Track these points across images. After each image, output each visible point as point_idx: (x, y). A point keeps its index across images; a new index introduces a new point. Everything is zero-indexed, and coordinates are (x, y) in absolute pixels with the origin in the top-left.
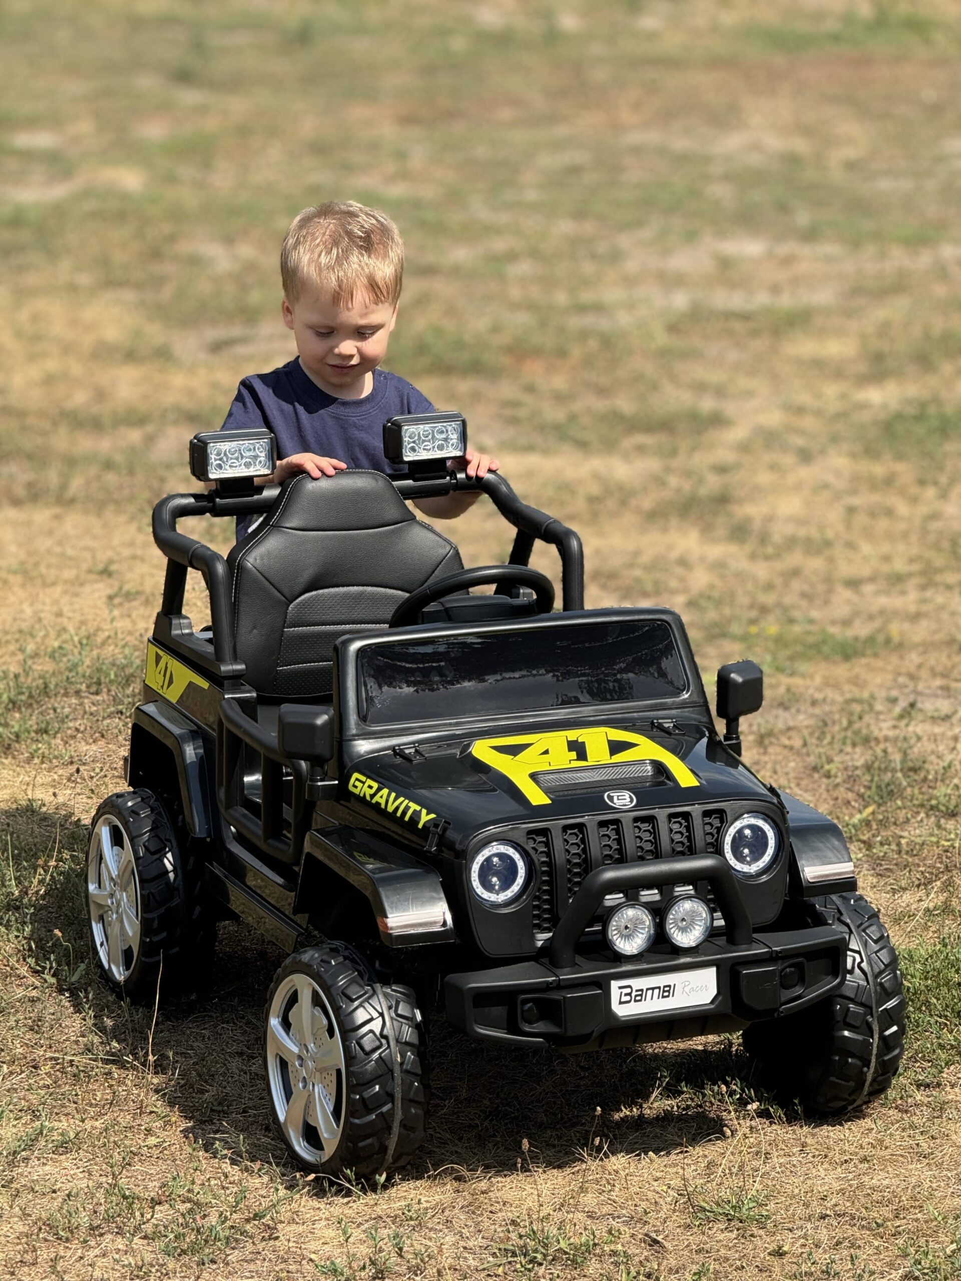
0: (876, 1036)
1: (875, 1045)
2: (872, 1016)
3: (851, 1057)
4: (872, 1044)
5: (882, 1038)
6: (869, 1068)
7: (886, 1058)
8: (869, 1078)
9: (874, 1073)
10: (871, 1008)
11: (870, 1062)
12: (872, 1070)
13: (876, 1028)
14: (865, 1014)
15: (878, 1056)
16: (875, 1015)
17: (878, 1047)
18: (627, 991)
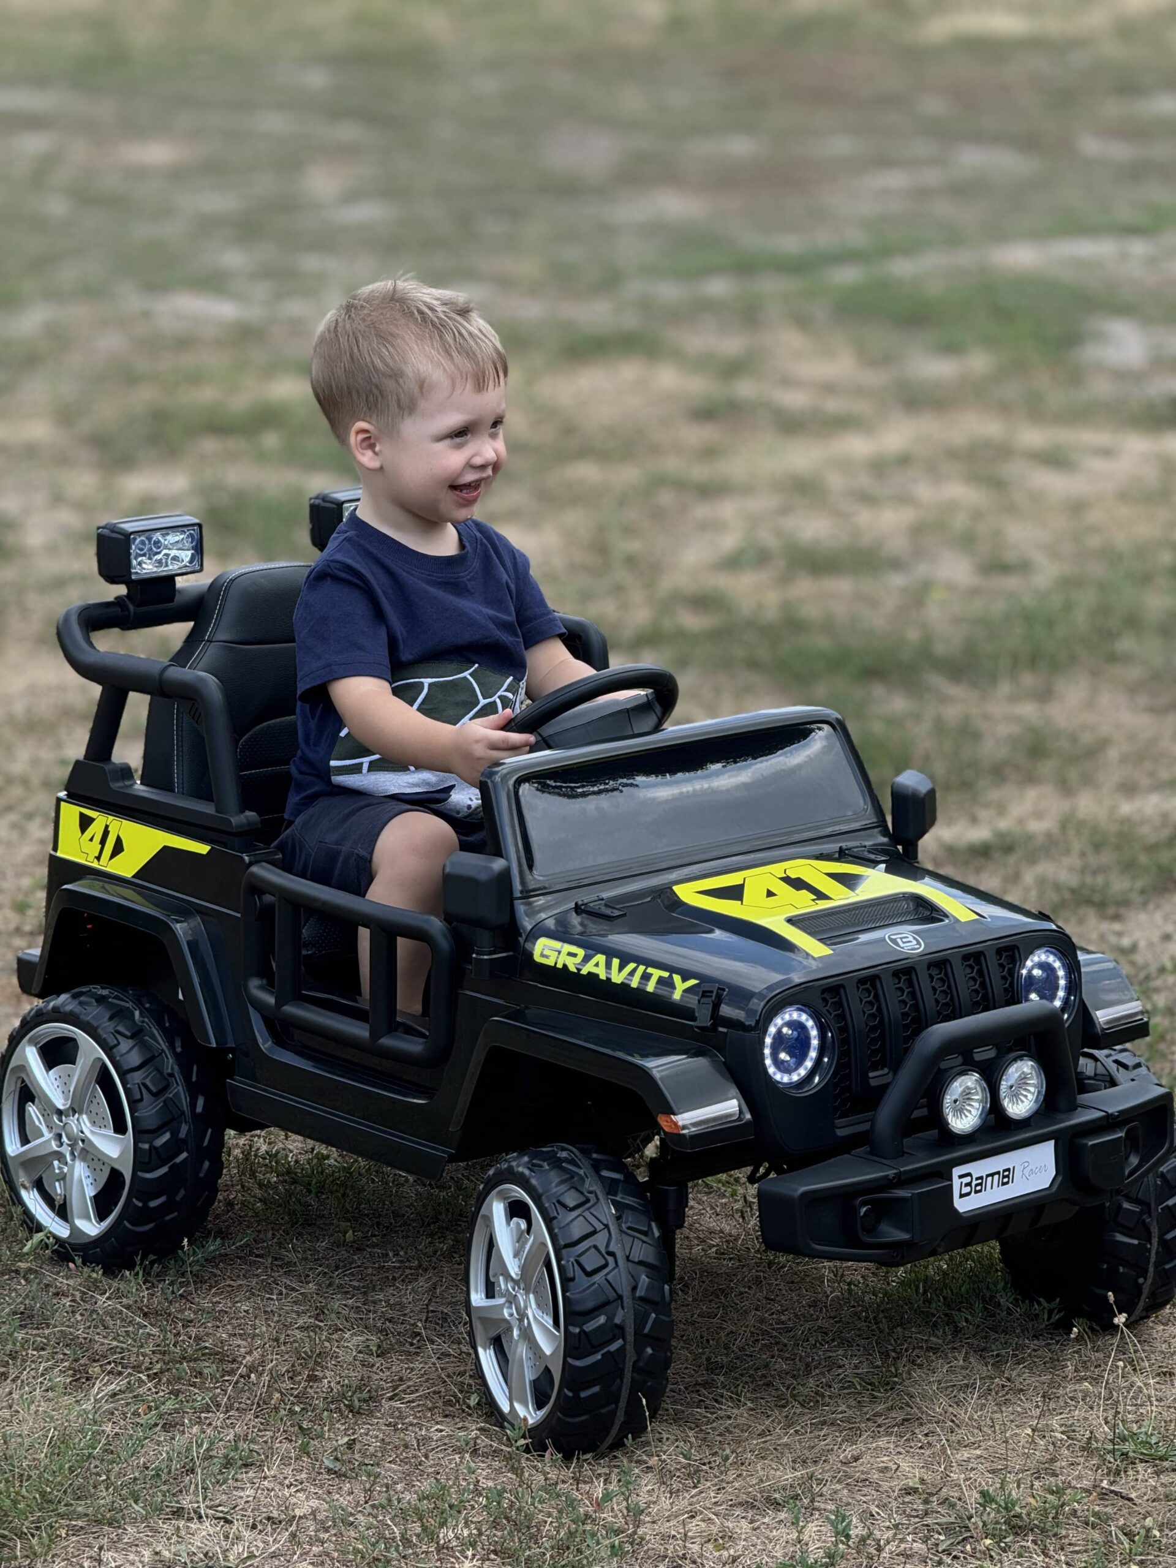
0: (1155, 1241)
1: (1153, 1252)
2: (1150, 1216)
3: (1124, 1266)
4: (1149, 1250)
5: (1163, 1242)
6: (1145, 1279)
7: (1167, 1267)
8: (1146, 1291)
9: (1152, 1284)
10: (1149, 1205)
11: (1146, 1271)
12: (1150, 1281)
13: (1155, 1231)
14: (1142, 1213)
15: (1157, 1265)
16: (1154, 1214)
17: (1157, 1253)
18: (967, 1180)
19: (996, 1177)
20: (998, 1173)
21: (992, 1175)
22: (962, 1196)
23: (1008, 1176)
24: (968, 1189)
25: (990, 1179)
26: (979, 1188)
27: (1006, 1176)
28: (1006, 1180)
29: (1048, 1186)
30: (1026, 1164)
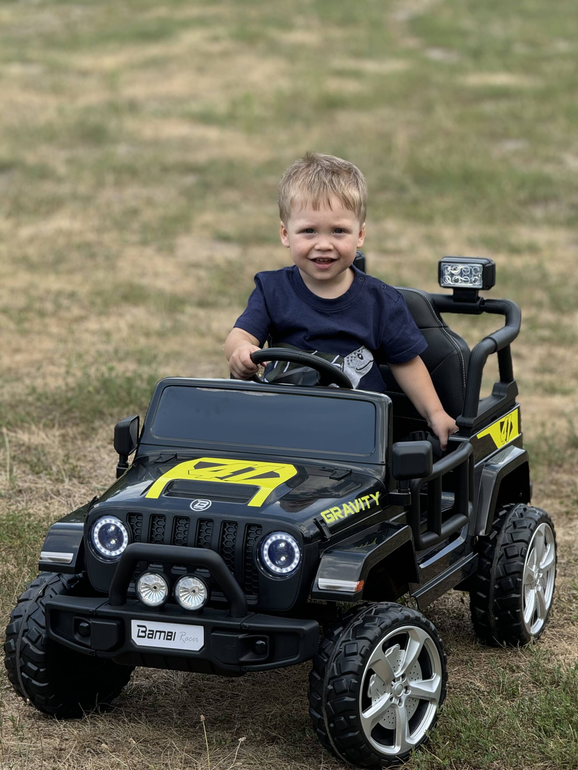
18: (144, 629)
19: (163, 634)
20: (165, 632)
21: (161, 632)
22: (139, 636)
23: (171, 636)
24: (143, 634)
25: (158, 634)
26: (150, 636)
27: (170, 636)
28: (169, 637)
29: (198, 650)
30: (184, 634)
